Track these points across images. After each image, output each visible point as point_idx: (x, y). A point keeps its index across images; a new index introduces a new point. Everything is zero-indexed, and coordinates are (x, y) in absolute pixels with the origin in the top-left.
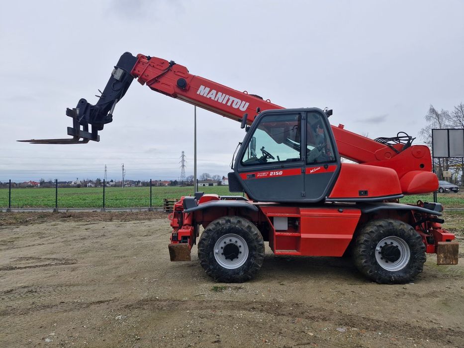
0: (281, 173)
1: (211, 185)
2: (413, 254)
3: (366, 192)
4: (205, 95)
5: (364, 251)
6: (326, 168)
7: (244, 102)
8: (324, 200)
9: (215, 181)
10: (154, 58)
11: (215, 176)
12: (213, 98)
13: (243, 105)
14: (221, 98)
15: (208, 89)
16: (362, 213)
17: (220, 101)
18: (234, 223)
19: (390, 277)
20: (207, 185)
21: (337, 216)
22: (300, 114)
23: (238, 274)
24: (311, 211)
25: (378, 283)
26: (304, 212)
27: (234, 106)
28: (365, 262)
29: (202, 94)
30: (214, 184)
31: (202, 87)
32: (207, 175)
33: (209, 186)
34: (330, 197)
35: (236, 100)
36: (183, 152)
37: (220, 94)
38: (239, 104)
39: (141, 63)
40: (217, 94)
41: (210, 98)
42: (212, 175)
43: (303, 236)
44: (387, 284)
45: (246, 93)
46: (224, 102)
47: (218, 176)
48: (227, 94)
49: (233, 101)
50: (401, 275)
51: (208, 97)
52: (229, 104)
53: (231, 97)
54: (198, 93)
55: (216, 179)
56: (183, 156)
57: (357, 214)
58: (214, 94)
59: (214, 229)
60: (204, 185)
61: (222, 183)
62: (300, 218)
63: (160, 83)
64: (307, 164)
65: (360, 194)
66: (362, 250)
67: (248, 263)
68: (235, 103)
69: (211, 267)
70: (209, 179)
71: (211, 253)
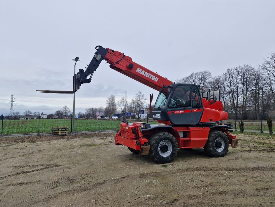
0: (183, 112)
1: (32, 118)
2: (225, 144)
3: (212, 120)
4: (140, 73)
5: (211, 144)
6: (199, 109)
7: (156, 78)
8: (198, 123)
9: (35, 116)
10: (116, 51)
11: (36, 113)
12: (143, 74)
13: (156, 79)
14: (147, 75)
15: (141, 70)
16: (210, 129)
17: (146, 76)
18: (166, 135)
19: (220, 154)
20: (29, 119)
21: (202, 130)
22: (190, 86)
23: (169, 159)
24: (194, 128)
25: (216, 157)
26: (192, 129)
27: (152, 79)
28: (212, 149)
29: (138, 72)
30: (35, 118)
31: (138, 69)
32: (30, 112)
33: (31, 119)
34: (201, 122)
35: (153, 76)
36: (12, 95)
37: (146, 73)
38: (154, 78)
39: (110, 53)
40: (145, 73)
41: (142, 74)
42: (33, 112)
43: (192, 139)
44: (219, 157)
45: (156, 73)
46: (148, 77)
47: (38, 113)
48: (149, 73)
49: (152, 77)
50: (223, 153)
51: (141, 73)
52: (150, 78)
53: (151, 75)
54: (137, 71)
55: (36, 114)
56: (12, 98)
57: (208, 129)
58: (144, 73)
59: (158, 138)
60: (27, 119)
61: (41, 117)
62: (190, 131)
63: (119, 64)
64: (193, 108)
65: (210, 121)
66: (210, 144)
67: (172, 153)
68: (153, 77)
69: (158, 157)
70: (30, 114)
71: (157, 150)
